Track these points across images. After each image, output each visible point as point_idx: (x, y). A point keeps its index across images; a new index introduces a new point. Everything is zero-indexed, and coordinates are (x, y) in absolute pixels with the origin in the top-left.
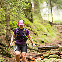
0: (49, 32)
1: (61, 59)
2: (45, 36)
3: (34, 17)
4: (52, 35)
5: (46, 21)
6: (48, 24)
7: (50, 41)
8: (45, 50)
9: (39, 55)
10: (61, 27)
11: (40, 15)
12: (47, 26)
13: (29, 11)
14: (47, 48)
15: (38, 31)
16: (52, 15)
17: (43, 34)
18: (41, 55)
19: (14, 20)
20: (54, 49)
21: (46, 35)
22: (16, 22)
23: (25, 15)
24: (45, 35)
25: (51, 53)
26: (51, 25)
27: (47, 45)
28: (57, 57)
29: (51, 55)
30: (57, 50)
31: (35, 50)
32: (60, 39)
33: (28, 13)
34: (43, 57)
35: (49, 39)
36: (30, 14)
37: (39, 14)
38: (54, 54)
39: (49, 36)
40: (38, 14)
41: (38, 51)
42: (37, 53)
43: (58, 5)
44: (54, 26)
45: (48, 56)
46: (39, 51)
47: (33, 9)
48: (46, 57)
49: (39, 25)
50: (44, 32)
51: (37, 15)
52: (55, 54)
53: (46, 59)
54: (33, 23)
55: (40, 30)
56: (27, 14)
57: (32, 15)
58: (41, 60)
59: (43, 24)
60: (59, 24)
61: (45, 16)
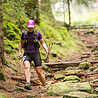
0: (64, 40)
1: (83, 82)
2: (59, 46)
3: (41, 16)
4: (70, 45)
5: (60, 22)
6: (63, 28)
7: (66, 54)
8: (57, 69)
9: (48, 76)
10: (83, 32)
11: (51, 13)
12: (61, 30)
13: (33, 7)
15: (47, 38)
16: (70, 13)
17: (55, 43)
18: (51, 77)
19: (9, 21)
20: (72, 68)
21: (60, 44)
22: (13, 24)
23: (27, 14)
24: (58, 44)
25: (67, 74)
26: (68, 30)
27: (60, 61)
28: (76, 79)
30: (77, 68)
32: (81, 51)
33: (32, 9)
34: (55, 79)
35: (65, 51)
36: (35, 12)
37: (50, 11)
38: (72, 75)
39: (64, 47)
40: (47, 11)
41: (46, 70)
42: (45, 73)
44: (73, 30)
45: (63, 78)
46: (49, 70)
47: (39, 3)
48: (59, 79)
49: (49, 29)
50: (57, 40)
51: (46, 13)
52: (74, 75)
53: (59, 83)
54: (39, 25)
55: (50, 36)
56: (30, 11)
57: (37, 13)
58: (52, 83)
59: (55, 27)
60: (80, 28)
61: (59, 15)
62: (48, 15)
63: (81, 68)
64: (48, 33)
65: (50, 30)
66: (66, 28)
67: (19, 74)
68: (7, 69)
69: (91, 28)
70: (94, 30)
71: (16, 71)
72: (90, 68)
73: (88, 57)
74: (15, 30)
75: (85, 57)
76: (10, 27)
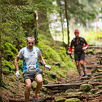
0: (63, 60)
2: (57, 67)
3: (39, 36)
4: (69, 65)
5: (59, 42)
6: (62, 48)
7: (65, 76)
8: (57, 91)
9: (48, 99)
11: (49, 32)
12: (60, 51)
13: (31, 26)
14: (60, 88)
15: (45, 58)
17: (53, 64)
18: (51, 99)
19: (6, 41)
20: (72, 90)
21: (59, 65)
22: (10, 44)
25: (68, 96)
27: (60, 82)
30: (78, 90)
31: (41, 90)
33: (30, 29)
35: (64, 73)
36: (33, 31)
38: (73, 97)
39: (63, 68)
40: (45, 31)
43: (78, 16)
45: (64, 101)
46: (48, 92)
50: (56, 61)
52: (75, 97)
55: (49, 57)
56: (28, 31)
57: (35, 33)
59: (53, 47)
61: (57, 34)
62: (46, 35)
63: (81, 91)
64: (46, 53)
65: (49, 51)
66: (64, 48)
67: (17, 97)
68: (5, 91)
69: (90, 48)
70: (94, 50)
71: (14, 93)
72: (92, 90)
73: (88, 79)
74: (13, 50)
75: (85, 79)
76: (8, 47)
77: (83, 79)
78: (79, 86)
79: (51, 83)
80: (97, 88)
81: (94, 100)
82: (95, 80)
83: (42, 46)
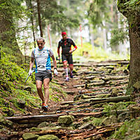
29: (41, 135)
31: (4, 124)
43: (56, 22)
77: (62, 109)
78: (57, 118)
79: (19, 115)
80: (81, 120)
81: (76, 138)
82: (79, 110)
83: (6, 64)
